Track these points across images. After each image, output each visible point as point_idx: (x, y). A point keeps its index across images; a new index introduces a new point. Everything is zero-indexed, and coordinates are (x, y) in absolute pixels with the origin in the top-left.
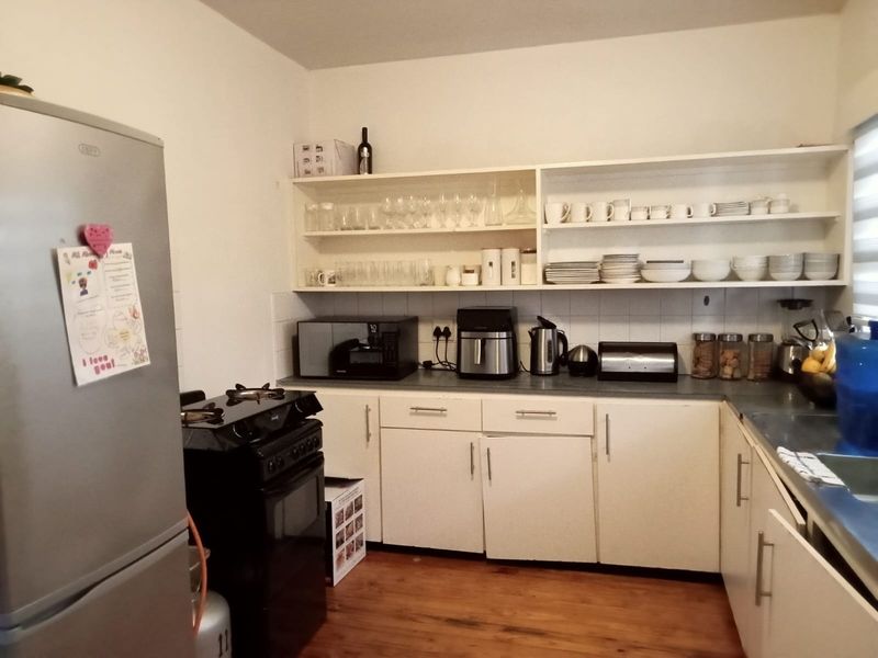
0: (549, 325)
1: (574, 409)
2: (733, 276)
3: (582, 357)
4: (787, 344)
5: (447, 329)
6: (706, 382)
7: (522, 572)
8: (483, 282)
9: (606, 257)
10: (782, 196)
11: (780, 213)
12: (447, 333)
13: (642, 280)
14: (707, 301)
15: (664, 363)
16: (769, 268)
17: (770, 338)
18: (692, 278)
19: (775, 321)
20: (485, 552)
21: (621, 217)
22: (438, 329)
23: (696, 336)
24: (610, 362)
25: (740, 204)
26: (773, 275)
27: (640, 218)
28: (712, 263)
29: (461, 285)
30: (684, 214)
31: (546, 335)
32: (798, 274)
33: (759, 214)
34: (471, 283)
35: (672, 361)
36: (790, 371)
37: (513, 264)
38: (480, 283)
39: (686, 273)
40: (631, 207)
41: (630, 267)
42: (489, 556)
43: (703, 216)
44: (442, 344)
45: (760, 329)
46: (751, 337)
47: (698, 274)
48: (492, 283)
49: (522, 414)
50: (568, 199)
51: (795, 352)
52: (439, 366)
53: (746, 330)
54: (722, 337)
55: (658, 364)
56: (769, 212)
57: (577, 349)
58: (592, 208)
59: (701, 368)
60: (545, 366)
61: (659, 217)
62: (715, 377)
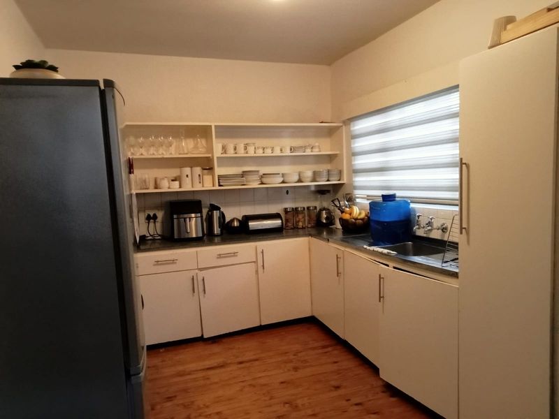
0: (218, 208)
1: (245, 249)
2: (300, 181)
3: (236, 224)
4: (321, 210)
5: (155, 215)
6: (291, 231)
7: (224, 340)
8: (182, 186)
9: (243, 172)
10: (317, 144)
11: (316, 152)
12: (155, 217)
13: (262, 183)
14: (287, 192)
15: (277, 223)
16: (315, 177)
17: (316, 208)
18: (283, 182)
19: (316, 200)
20: (202, 335)
21: (251, 152)
22: (149, 215)
23: (286, 209)
24: (253, 225)
25: (301, 147)
26: (318, 179)
27: (260, 153)
28: (291, 174)
29: (169, 188)
30: (279, 151)
31: (216, 214)
32: (326, 179)
33: (308, 152)
34: (175, 187)
35: (280, 221)
36: (324, 221)
37: (199, 175)
38: (180, 187)
39: (281, 180)
40: (256, 147)
41: (256, 177)
42: (205, 337)
43: (287, 153)
44: (152, 225)
45: (312, 204)
46: (308, 208)
47: (287, 180)
48: (187, 187)
49: (220, 256)
50: (225, 141)
51: (326, 213)
52: (151, 238)
53: (305, 205)
54: (296, 209)
55: (275, 224)
56: (312, 151)
57: (232, 221)
58: (238, 147)
59: (289, 224)
60: (217, 230)
61: (268, 153)
62: (295, 228)
